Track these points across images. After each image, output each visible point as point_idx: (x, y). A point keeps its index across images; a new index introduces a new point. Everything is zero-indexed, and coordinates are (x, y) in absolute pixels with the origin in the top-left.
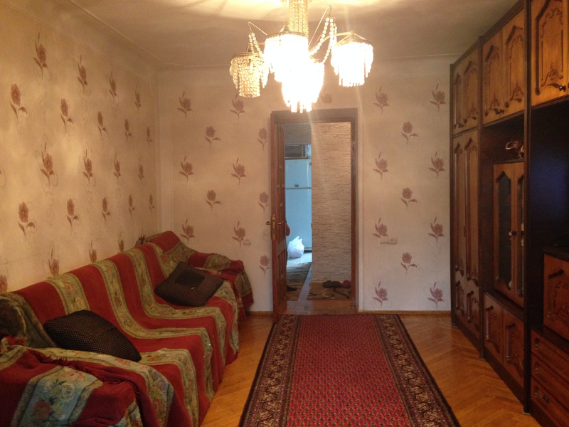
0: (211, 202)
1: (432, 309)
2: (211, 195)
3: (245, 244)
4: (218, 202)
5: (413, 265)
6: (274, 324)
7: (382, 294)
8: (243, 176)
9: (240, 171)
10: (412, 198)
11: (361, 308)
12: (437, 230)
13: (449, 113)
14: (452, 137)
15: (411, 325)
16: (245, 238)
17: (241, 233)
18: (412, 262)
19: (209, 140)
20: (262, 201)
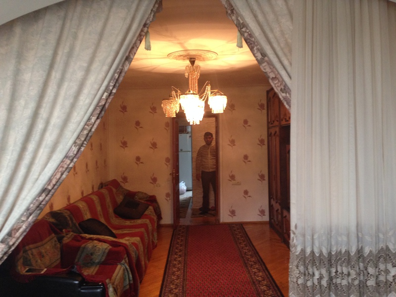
0: (138, 162)
1: (259, 220)
2: (138, 159)
3: (157, 186)
4: (142, 163)
5: (249, 196)
6: (174, 230)
7: (233, 213)
8: (156, 148)
9: (154, 145)
10: (249, 160)
11: (222, 221)
12: (262, 177)
13: (266, 114)
14: (268, 128)
15: (248, 229)
16: (157, 183)
17: (154, 180)
18: (249, 195)
19: (137, 128)
20: (167, 162)
